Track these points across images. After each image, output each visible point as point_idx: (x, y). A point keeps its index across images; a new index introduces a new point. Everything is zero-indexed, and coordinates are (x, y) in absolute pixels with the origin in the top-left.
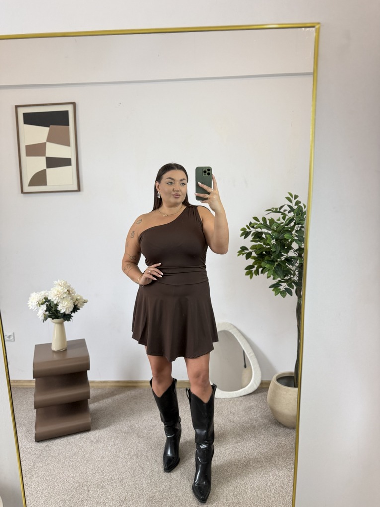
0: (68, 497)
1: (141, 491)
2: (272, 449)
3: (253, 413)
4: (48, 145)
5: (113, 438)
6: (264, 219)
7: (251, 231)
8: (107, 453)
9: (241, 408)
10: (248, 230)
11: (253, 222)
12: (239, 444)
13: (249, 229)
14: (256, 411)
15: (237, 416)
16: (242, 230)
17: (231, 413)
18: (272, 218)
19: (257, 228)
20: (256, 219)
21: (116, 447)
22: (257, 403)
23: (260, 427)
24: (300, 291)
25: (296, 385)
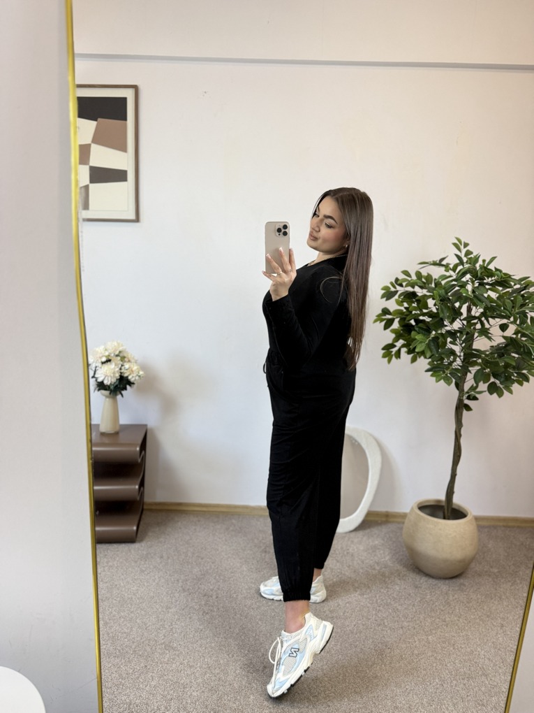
0: (123, 661)
1: (230, 656)
2: (414, 605)
3: (379, 556)
4: (94, 147)
5: (180, 581)
6: (419, 274)
7: (397, 291)
8: (173, 601)
9: (362, 548)
10: (393, 289)
11: (400, 278)
12: (365, 596)
13: (395, 288)
14: (384, 553)
15: (356, 559)
16: (382, 289)
17: (348, 553)
18: (430, 273)
19: (406, 286)
20: (406, 273)
21: (186, 593)
22: (382, 542)
23: (392, 574)
24: (464, 382)
25: (446, 517)
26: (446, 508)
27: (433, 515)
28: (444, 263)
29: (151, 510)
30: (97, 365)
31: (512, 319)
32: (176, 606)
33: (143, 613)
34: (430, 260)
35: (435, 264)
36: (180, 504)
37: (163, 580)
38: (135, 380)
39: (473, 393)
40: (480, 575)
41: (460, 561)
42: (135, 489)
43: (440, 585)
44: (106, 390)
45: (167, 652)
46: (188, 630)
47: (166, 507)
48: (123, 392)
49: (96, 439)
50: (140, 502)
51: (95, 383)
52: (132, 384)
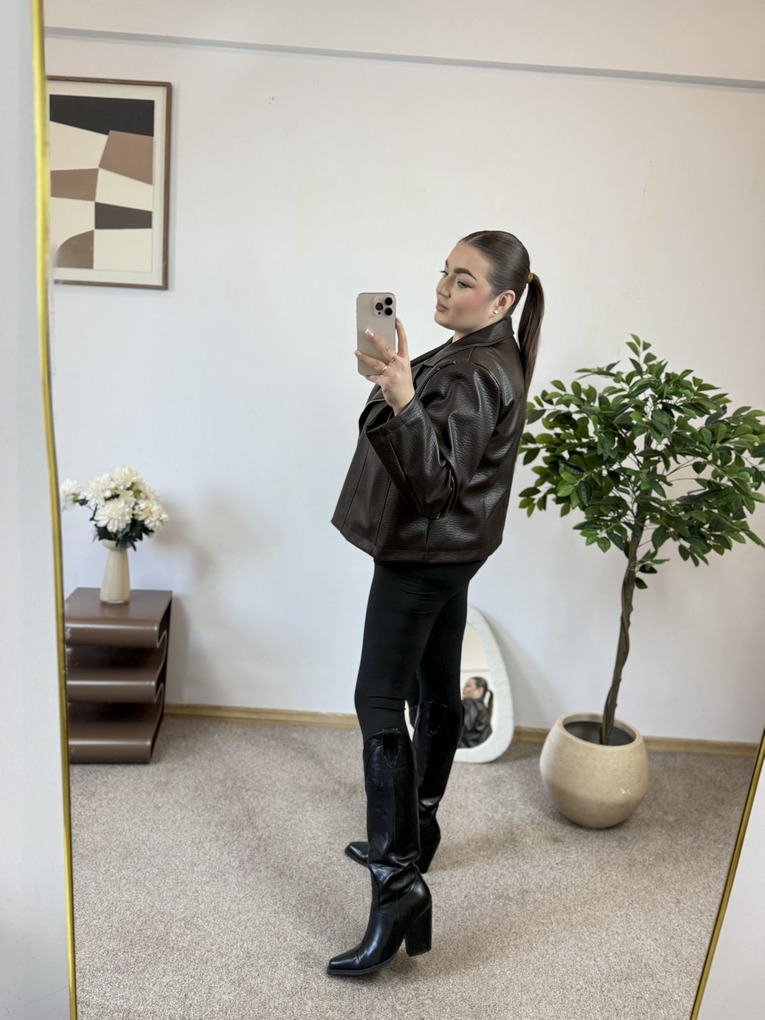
4: (103, 174)
5: (213, 824)
6: (576, 387)
7: (544, 411)
8: (201, 854)
9: (479, 779)
10: (538, 407)
11: (549, 391)
12: (482, 853)
13: (541, 405)
14: (512, 789)
17: (459, 787)
18: (594, 386)
19: (558, 403)
20: (558, 384)
21: (221, 842)
22: (510, 771)
24: (637, 546)
25: (604, 741)
26: (604, 728)
27: (585, 737)
28: (614, 371)
29: (173, 715)
30: (97, 501)
31: (710, 457)
32: (204, 862)
33: (155, 871)
34: (594, 366)
35: (600, 372)
36: (218, 708)
37: (187, 822)
38: (155, 526)
39: (649, 562)
40: (648, 825)
41: (622, 806)
42: (150, 686)
43: (591, 838)
44: (111, 539)
45: (189, 932)
46: (220, 900)
47: (197, 712)
48: (136, 544)
49: (96, 611)
50: (158, 704)
51: (94, 529)
52: (148, 531)
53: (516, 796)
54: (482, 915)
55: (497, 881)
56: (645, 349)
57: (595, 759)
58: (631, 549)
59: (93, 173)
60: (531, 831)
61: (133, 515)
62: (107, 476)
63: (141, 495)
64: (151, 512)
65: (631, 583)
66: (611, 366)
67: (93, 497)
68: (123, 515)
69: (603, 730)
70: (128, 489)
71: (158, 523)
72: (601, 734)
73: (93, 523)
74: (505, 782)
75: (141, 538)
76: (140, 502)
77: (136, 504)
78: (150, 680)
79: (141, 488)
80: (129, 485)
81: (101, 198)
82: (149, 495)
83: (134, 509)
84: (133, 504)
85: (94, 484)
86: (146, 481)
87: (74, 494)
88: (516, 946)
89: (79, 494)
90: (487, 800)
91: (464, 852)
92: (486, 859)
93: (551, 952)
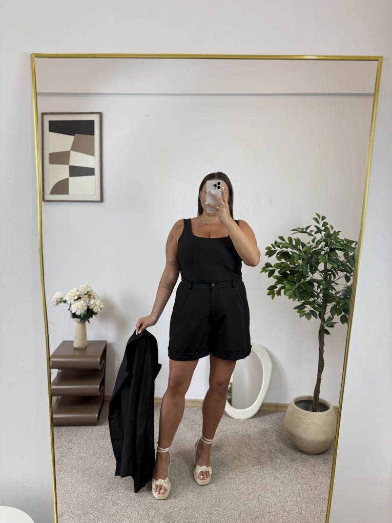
0: (83, 513)
2: (290, 474)
3: (268, 437)
4: (73, 153)
6: (290, 239)
7: (276, 251)
11: (278, 242)
12: (255, 467)
13: (275, 248)
15: (252, 439)
16: (266, 249)
18: (299, 238)
19: (282, 247)
20: (281, 238)
23: (276, 450)
24: (324, 314)
25: (314, 410)
27: (306, 409)
29: (108, 401)
30: (71, 301)
35: (303, 231)
38: (98, 311)
41: (325, 442)
42: (96, 388)
43: (310, 459)
44: (78, 318)
48: (89, 320)
49: (71, 352)
50: (100, 396)
51: (70, 313)
52: (95, 314)
53: (274, 439)
54: (253, 497)
55: (262, 481)
56: (322, 220)
57: (309, 419)
58: (322, 315)
59: (68, 153)
60: (280, 457)
61: (88, 306)
62: (76, 289)
63: (92, 297)
64: (96, 305)
65: (323, 332)
66: (307, 228)
67: (69, 299)
68: (83, 307)
69: (314, 404)
70: (85, 294)
71: (99, 309)
72: (313, 406)
73: (70, 311)
74: (269, 431)
75: (92, 317)
76: (91, 300)
77: (89, 301)
78: (97, 385)
79: (91, 293)
80: (86, 292)
81: (71, 164)
82: (95, 296)
83: (88, 303)
84: (88, 301)
85: (70, 293)
86: (94, 290)
87: (60, 298)
88: (269, 513)
89: (63, 298)
90: (259, 441)
91: (246, 466)
92: (257, 470)
93: (286, 516)
